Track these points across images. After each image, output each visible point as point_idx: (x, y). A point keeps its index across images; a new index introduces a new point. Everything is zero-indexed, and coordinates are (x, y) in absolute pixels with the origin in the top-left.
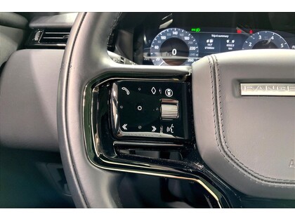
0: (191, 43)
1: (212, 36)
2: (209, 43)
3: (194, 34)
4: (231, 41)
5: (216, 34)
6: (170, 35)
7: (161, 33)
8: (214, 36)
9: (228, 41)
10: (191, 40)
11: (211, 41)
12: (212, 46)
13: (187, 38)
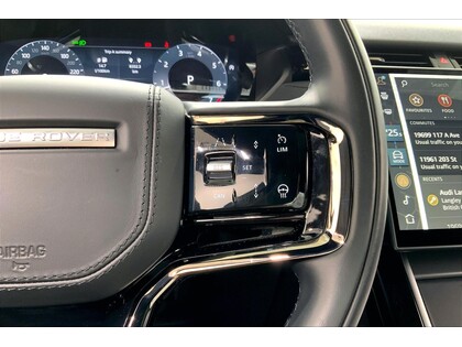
0: (73, 63)
1: (106, 51)
2: (101, 63)
3: (75, 49)
4: (135, 60)
5: (111, 50)
6: (36, 50)
7: (21, 49)
8: (109, 52)
9: (131, 60)
10: (71, 58)
11: (105, 60)
12: (106, 68)
13: (64, 56)
